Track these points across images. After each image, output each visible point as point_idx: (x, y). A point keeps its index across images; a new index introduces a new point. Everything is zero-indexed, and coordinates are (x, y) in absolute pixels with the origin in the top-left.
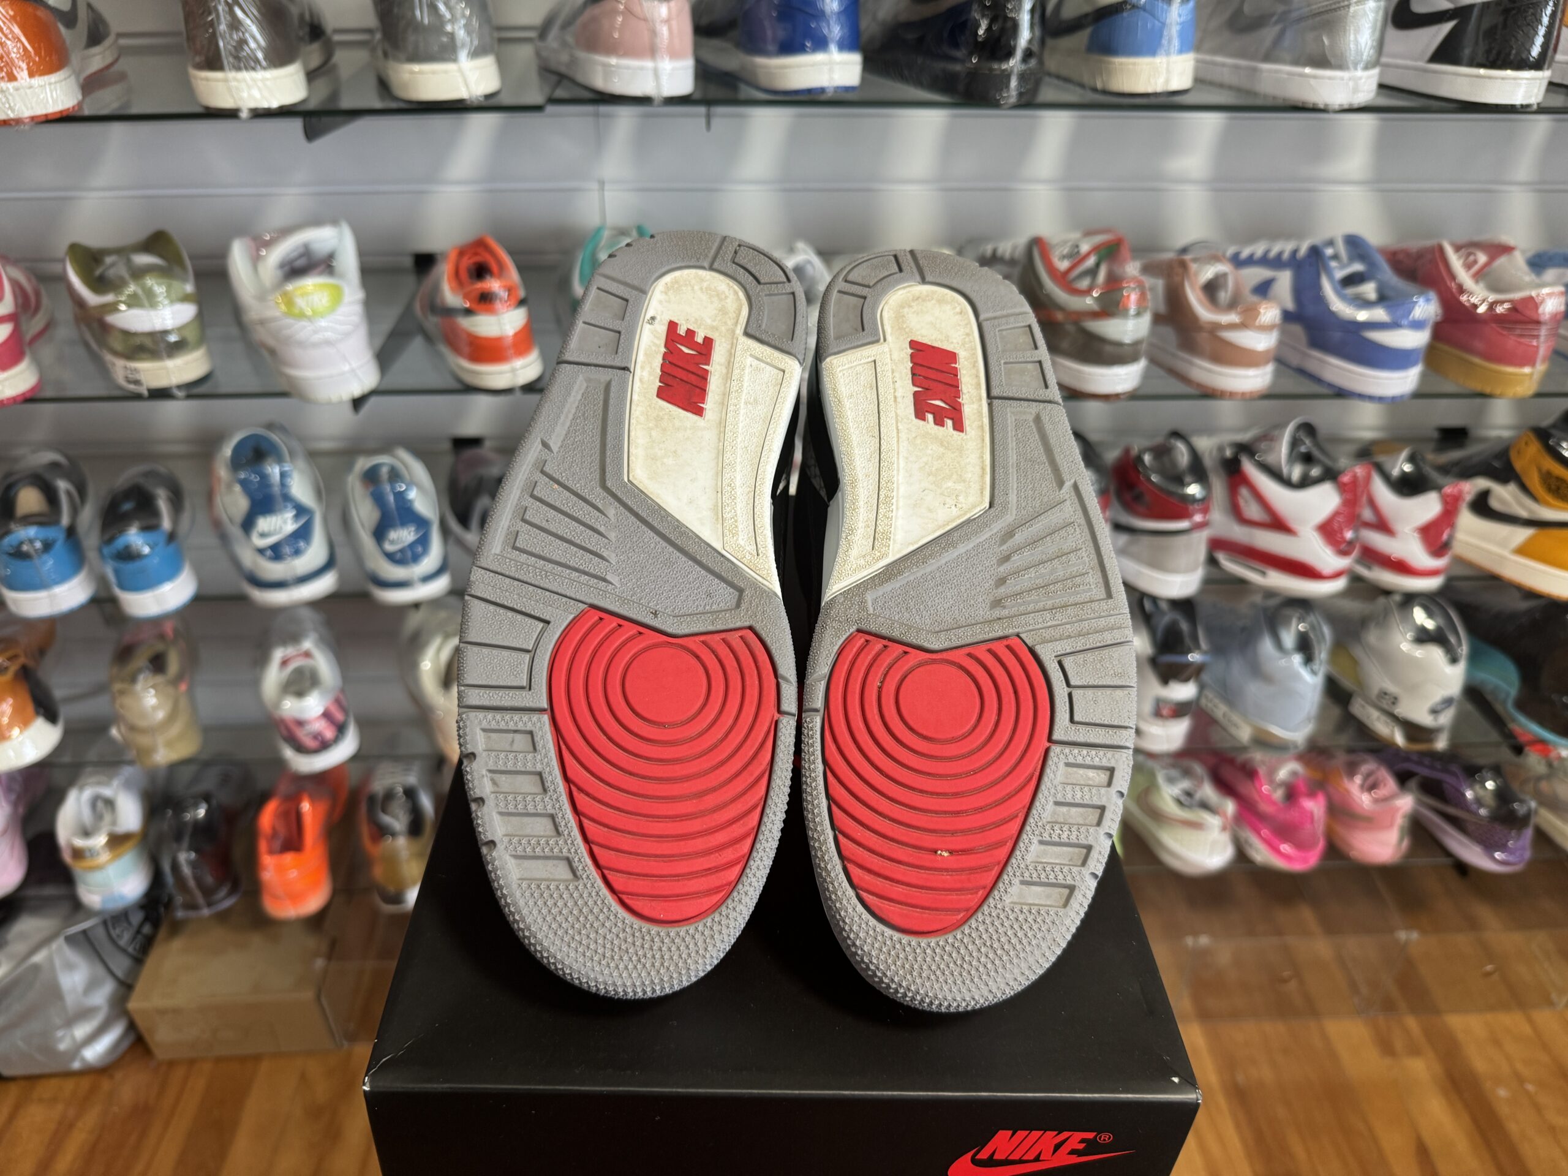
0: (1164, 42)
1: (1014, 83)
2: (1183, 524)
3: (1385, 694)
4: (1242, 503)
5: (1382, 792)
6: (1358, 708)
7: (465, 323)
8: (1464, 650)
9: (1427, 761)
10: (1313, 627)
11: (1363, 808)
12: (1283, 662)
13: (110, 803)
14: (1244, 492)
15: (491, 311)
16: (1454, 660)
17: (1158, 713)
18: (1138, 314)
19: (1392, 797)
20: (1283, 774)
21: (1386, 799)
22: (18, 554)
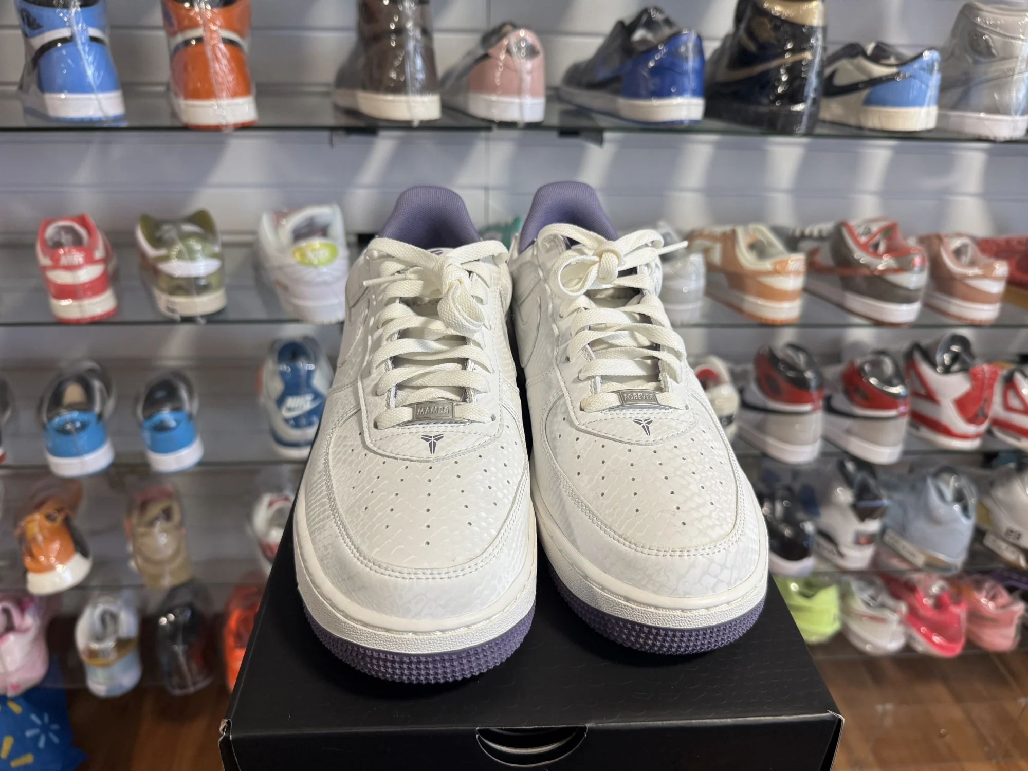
1: (805, 119)
2: (892, 413)
3: (1012, 532)
5: (1001, 601)
6: (988, 540)
10: (963, 485)
11: (990, 613)
12: (946, 510)
13: (114, 617)
17: (857, 542)
19: (1009, 604)
20: (935, 589)
21: (1004, 607)
22: (63, 431)
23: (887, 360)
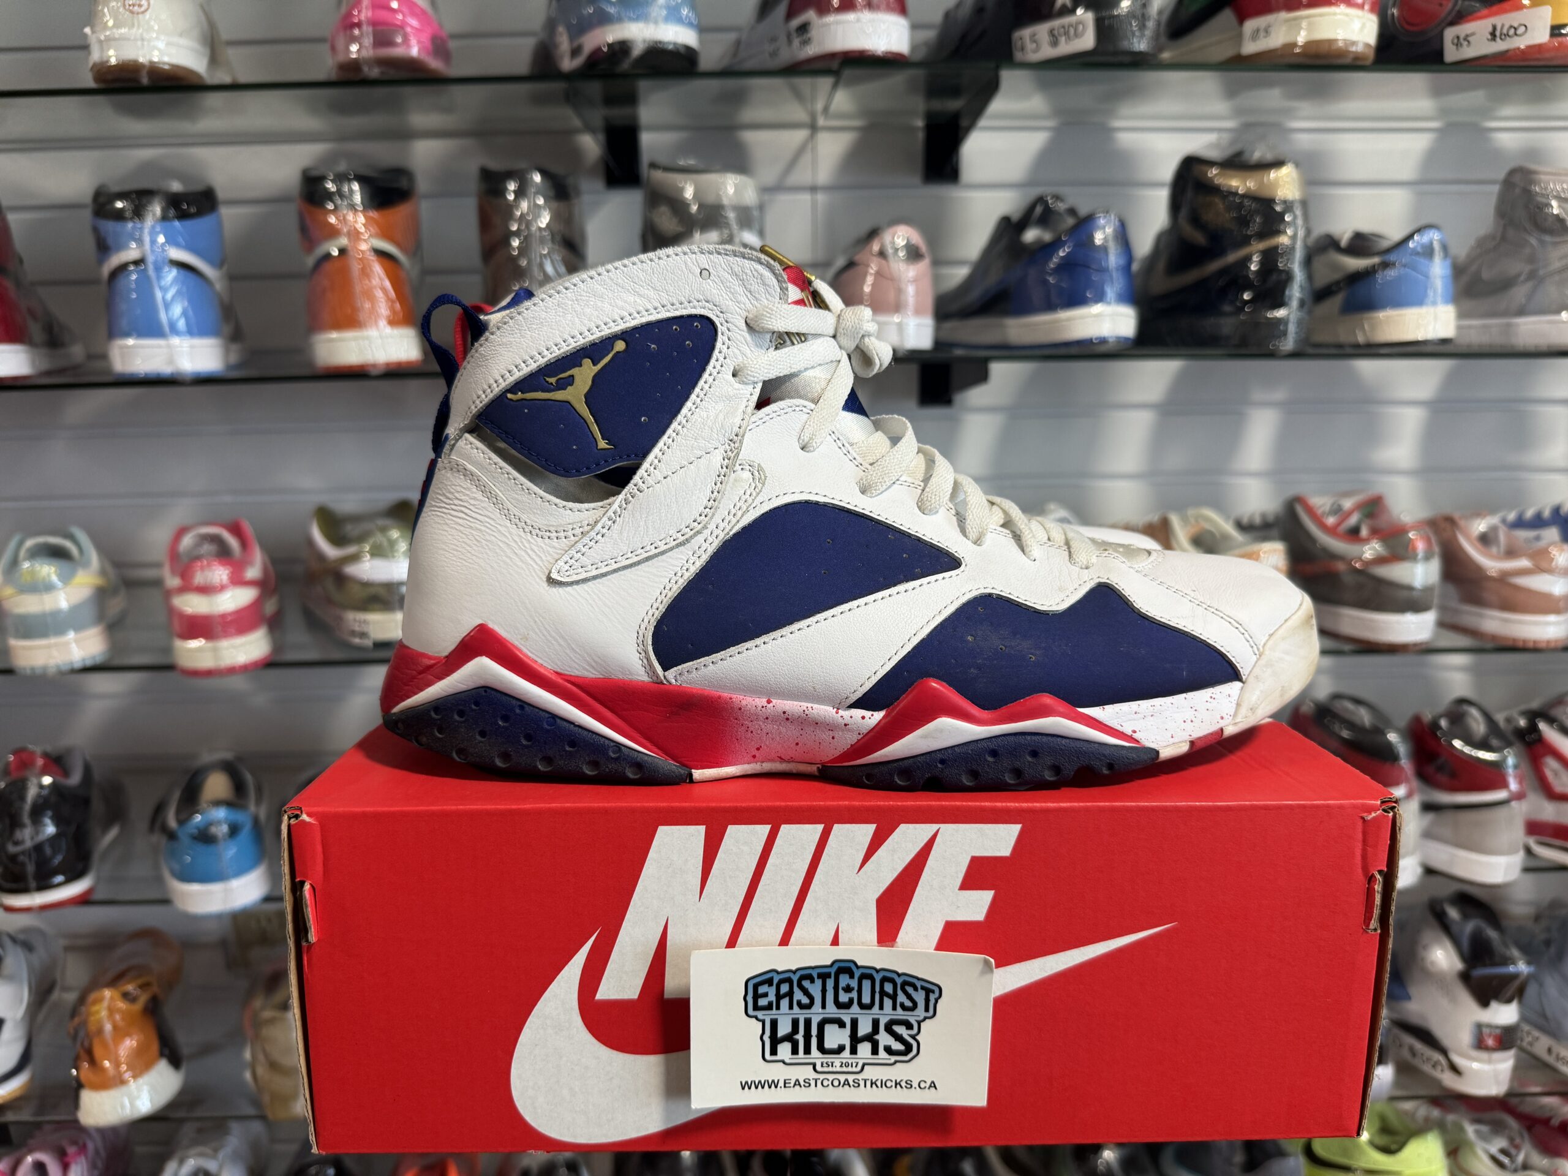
0: (1431, 293)
2: (1500, 795)
4: (1549, 774)
14: (1551, 763)
17: (1480, 1044)
18: (1428, 557)
22: (205, 837)
23: (1474, 712)
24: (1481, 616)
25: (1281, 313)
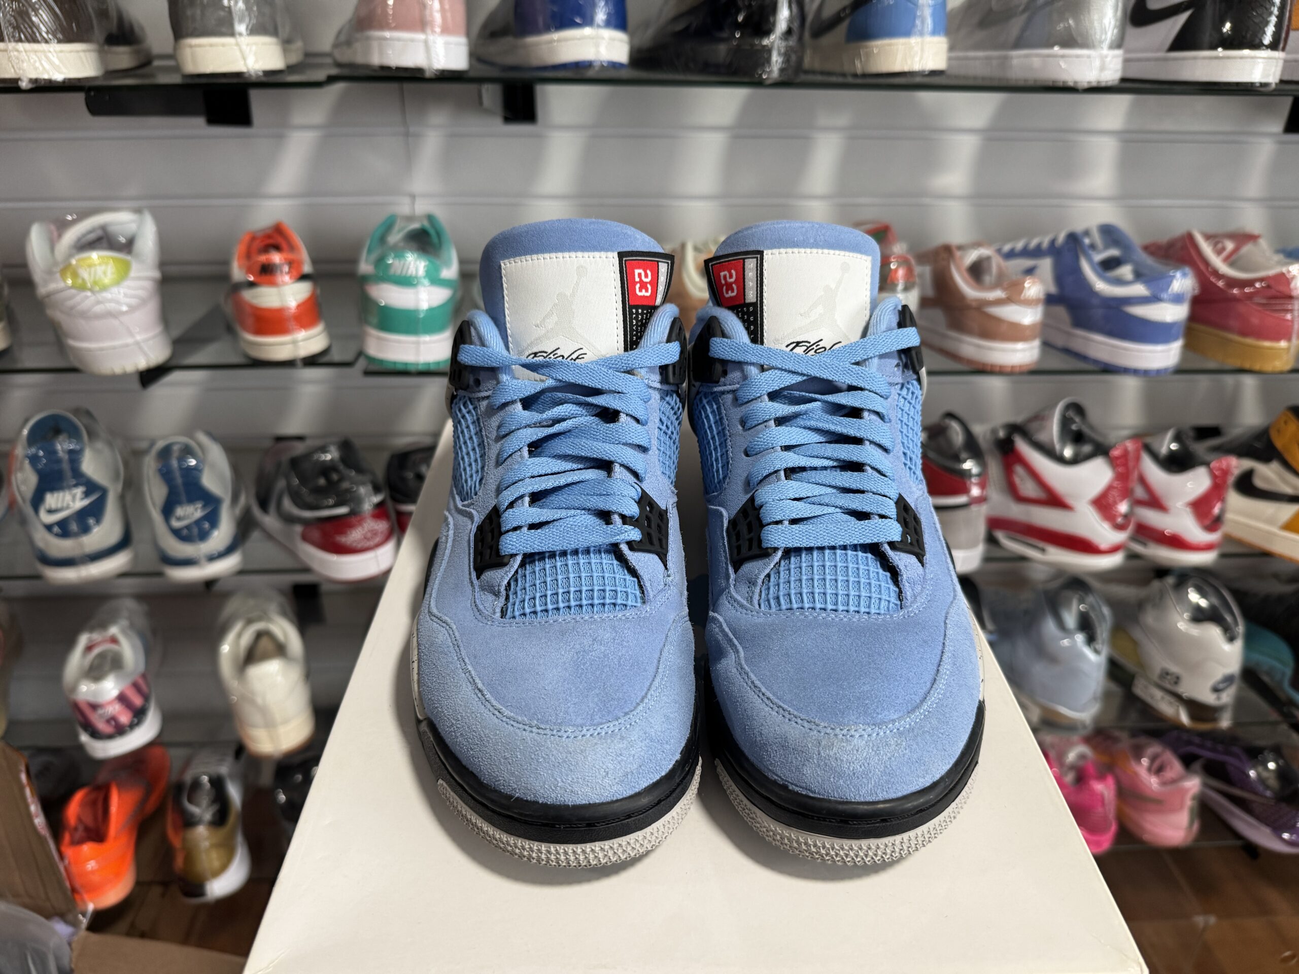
0: (918, 23)
1: (775, 59)
2: (961, 499)
3: (1167, 674)
4: (1017, 480)
5: (1169, 774)
6: (1139, 689)
7: (248, 295)
8: (1241, 629)
9: (1209, 744)
10: (1092, 607)
11: (1152, 790)
12: (1066, 642)
14: (1019, 470)
15: (273, 284)
16: (1231, 639)
18: (906, 289)
19: (1180, 779)
20: (1072, 756)
21: (1174, 781)
23: (955, 426)
24: (961, 341)
25: (766, 42)
